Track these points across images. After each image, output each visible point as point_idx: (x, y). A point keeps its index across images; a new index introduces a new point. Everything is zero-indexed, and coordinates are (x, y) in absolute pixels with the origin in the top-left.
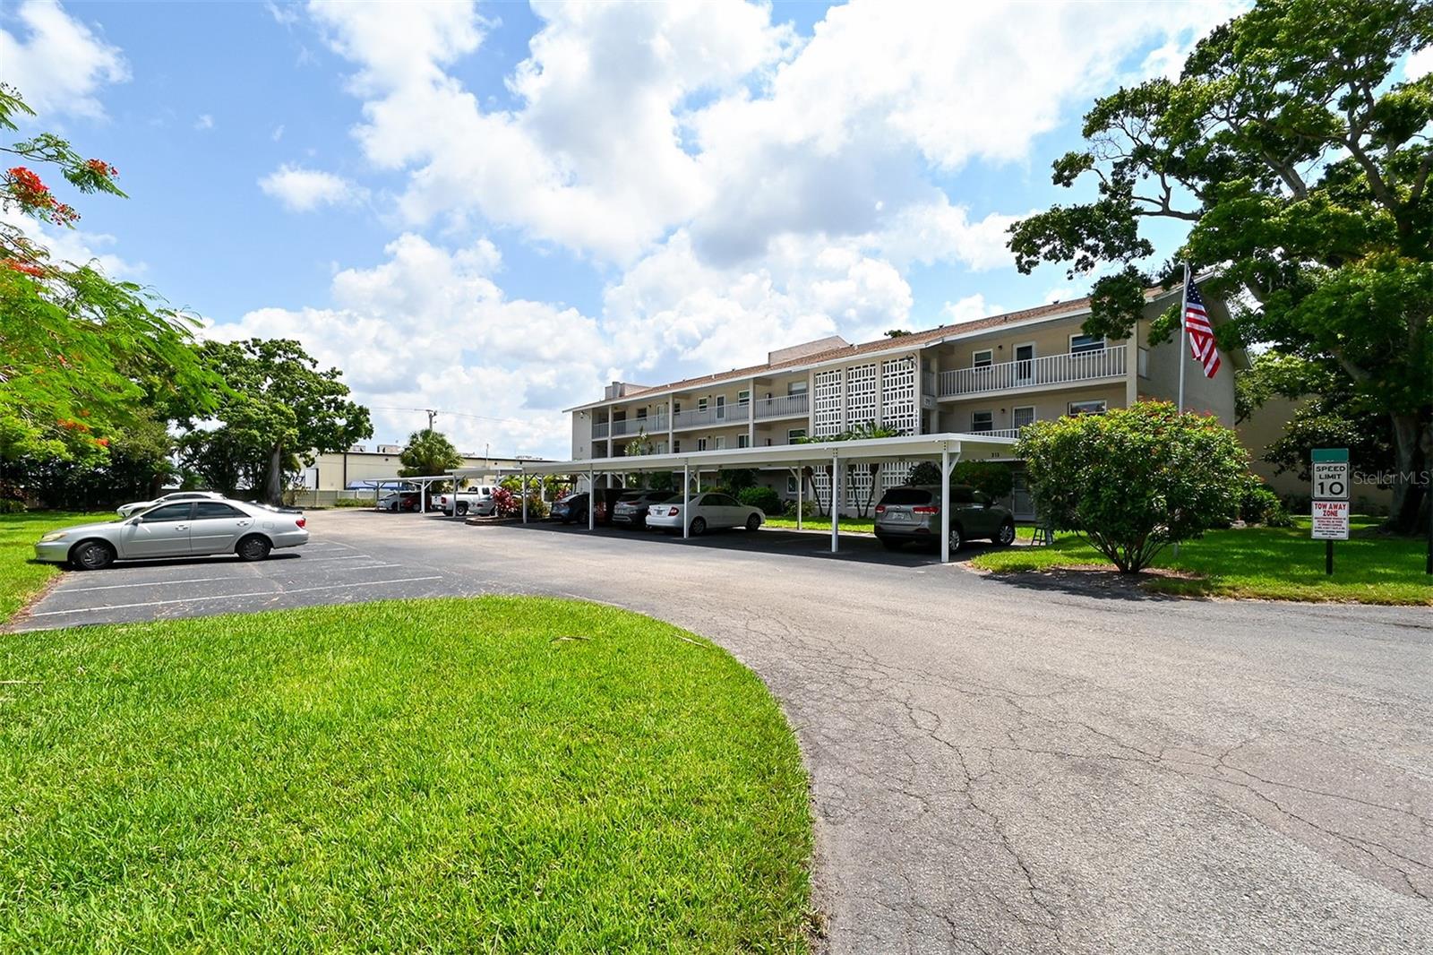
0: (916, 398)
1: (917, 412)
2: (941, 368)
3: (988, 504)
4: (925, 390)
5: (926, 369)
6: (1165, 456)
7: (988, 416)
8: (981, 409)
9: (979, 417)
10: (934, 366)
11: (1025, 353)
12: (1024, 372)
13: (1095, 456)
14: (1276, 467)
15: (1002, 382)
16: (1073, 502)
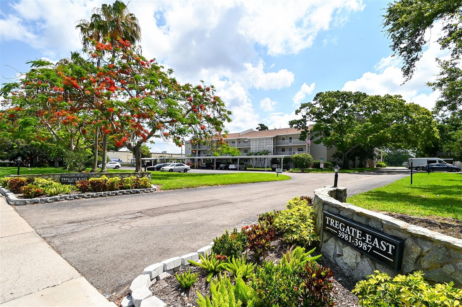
0: (272, 146)
1: (272, 148)
2: (276, 140)
3: (286, 164)
4: (274, 144)
5: (274, 140)
6: (305, 159)
7: (284, 149)
8: (283, 148)
9: (283, 149)
10: (275, 139)
11: (291, 138)
12: (290, 142)
13: (299, 159)
14: (334, 158)
15: (286, 143)
16: (297, 164)
